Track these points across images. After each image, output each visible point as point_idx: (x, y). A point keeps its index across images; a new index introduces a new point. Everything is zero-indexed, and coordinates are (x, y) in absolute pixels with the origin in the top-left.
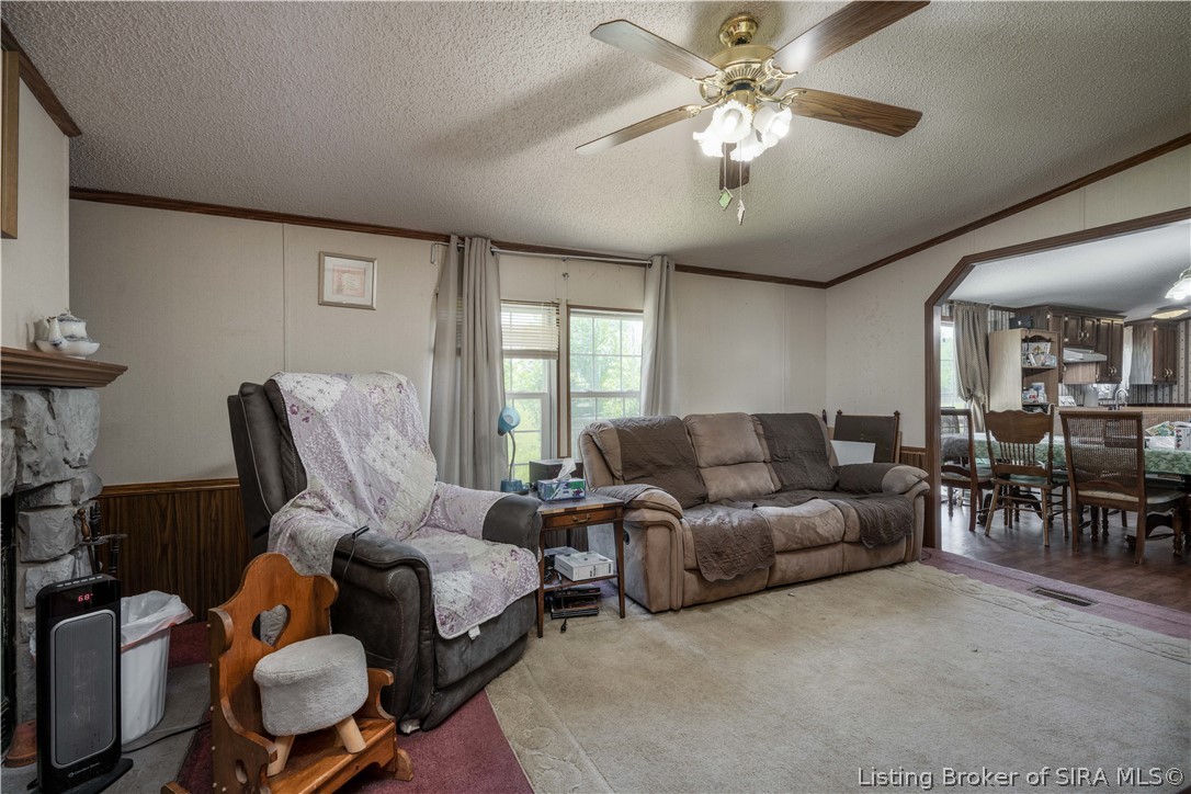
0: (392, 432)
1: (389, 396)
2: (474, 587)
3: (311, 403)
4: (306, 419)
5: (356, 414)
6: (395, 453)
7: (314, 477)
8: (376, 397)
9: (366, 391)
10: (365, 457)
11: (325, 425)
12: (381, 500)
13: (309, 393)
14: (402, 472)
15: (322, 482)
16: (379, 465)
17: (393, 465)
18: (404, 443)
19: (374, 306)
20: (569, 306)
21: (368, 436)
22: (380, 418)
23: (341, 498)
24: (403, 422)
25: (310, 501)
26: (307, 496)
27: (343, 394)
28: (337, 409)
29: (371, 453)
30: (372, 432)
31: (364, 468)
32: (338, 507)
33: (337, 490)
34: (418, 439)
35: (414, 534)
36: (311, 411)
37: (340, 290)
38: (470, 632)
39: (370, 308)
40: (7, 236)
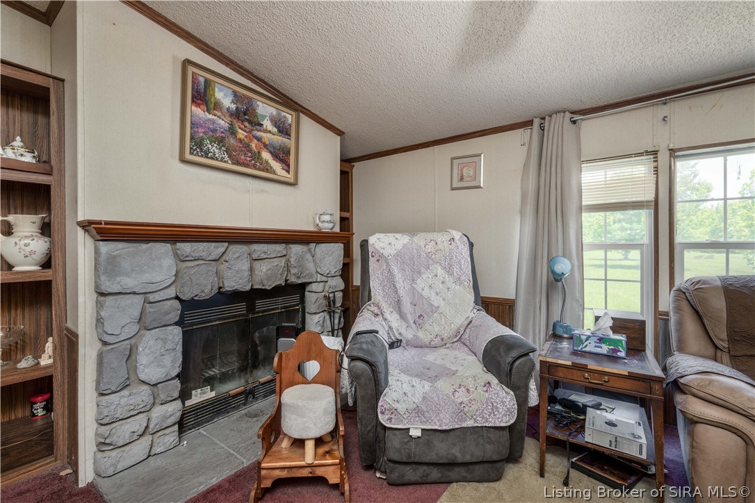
0: (440, 271)
1: (441, 247)
2: (424, 398)
3: (382, 251)
4: (378, 260)
5: (412, 259)
6: (441, 286)
7: (375, 294)
8: (430, 248)
9: (422, 244)
10: (415, 286)
11: (388, 265)
12: (420, 317)
13: (382, 245)
14: (444, 299)
15: (380, 298)
16: (426, 293)
17: (437, 294)
18: (449, 281)
19: (482, 186)
20: (672, 151)
21: (419, 273)
22: (431, 262)
23: (391, 309)
24: (451, 266)
25: (373, 308)
26: (372, 305)
27: (405, 245)
28: (398, 255)
29: (420, 284)
30: (423, 270)
31: (413, 293)
32: (387, 315)
33: (390, 305)
34: (463, 278)
35: (448, 345)
36: (381, 255)
37: (462, 179)
38: (411, 430)
39: (479, 187)
40: (293, 184)
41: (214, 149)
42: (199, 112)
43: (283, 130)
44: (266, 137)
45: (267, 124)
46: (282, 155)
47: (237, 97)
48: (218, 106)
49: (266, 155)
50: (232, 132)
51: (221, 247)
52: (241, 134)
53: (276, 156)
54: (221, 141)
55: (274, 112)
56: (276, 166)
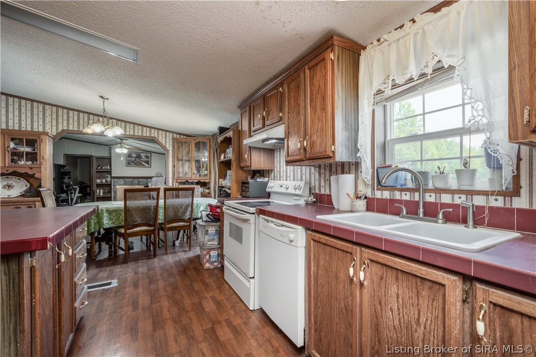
40: (150, 167)
41: (132, 164)
42: (129, 159)
43: (147, 157)
44: (143, 160)
45: (143, 157)
46: (147, 162)
47: (136, 154)
48: (133, 157)
49: (143, 163)
50: (136, 160)
51: (132, 180)
52: (137, 160)
53: (145, 163)
54: (133, 162)
55: (145, 155)
56: (146, 165)
